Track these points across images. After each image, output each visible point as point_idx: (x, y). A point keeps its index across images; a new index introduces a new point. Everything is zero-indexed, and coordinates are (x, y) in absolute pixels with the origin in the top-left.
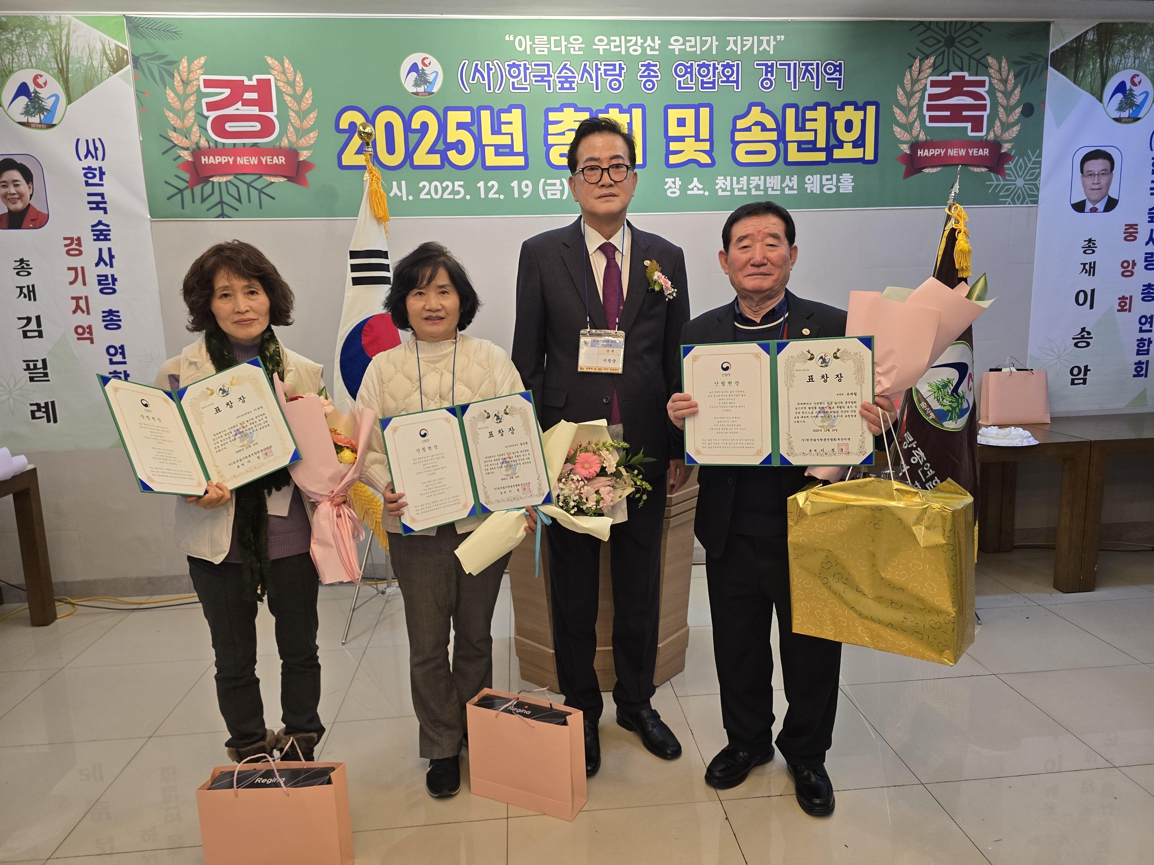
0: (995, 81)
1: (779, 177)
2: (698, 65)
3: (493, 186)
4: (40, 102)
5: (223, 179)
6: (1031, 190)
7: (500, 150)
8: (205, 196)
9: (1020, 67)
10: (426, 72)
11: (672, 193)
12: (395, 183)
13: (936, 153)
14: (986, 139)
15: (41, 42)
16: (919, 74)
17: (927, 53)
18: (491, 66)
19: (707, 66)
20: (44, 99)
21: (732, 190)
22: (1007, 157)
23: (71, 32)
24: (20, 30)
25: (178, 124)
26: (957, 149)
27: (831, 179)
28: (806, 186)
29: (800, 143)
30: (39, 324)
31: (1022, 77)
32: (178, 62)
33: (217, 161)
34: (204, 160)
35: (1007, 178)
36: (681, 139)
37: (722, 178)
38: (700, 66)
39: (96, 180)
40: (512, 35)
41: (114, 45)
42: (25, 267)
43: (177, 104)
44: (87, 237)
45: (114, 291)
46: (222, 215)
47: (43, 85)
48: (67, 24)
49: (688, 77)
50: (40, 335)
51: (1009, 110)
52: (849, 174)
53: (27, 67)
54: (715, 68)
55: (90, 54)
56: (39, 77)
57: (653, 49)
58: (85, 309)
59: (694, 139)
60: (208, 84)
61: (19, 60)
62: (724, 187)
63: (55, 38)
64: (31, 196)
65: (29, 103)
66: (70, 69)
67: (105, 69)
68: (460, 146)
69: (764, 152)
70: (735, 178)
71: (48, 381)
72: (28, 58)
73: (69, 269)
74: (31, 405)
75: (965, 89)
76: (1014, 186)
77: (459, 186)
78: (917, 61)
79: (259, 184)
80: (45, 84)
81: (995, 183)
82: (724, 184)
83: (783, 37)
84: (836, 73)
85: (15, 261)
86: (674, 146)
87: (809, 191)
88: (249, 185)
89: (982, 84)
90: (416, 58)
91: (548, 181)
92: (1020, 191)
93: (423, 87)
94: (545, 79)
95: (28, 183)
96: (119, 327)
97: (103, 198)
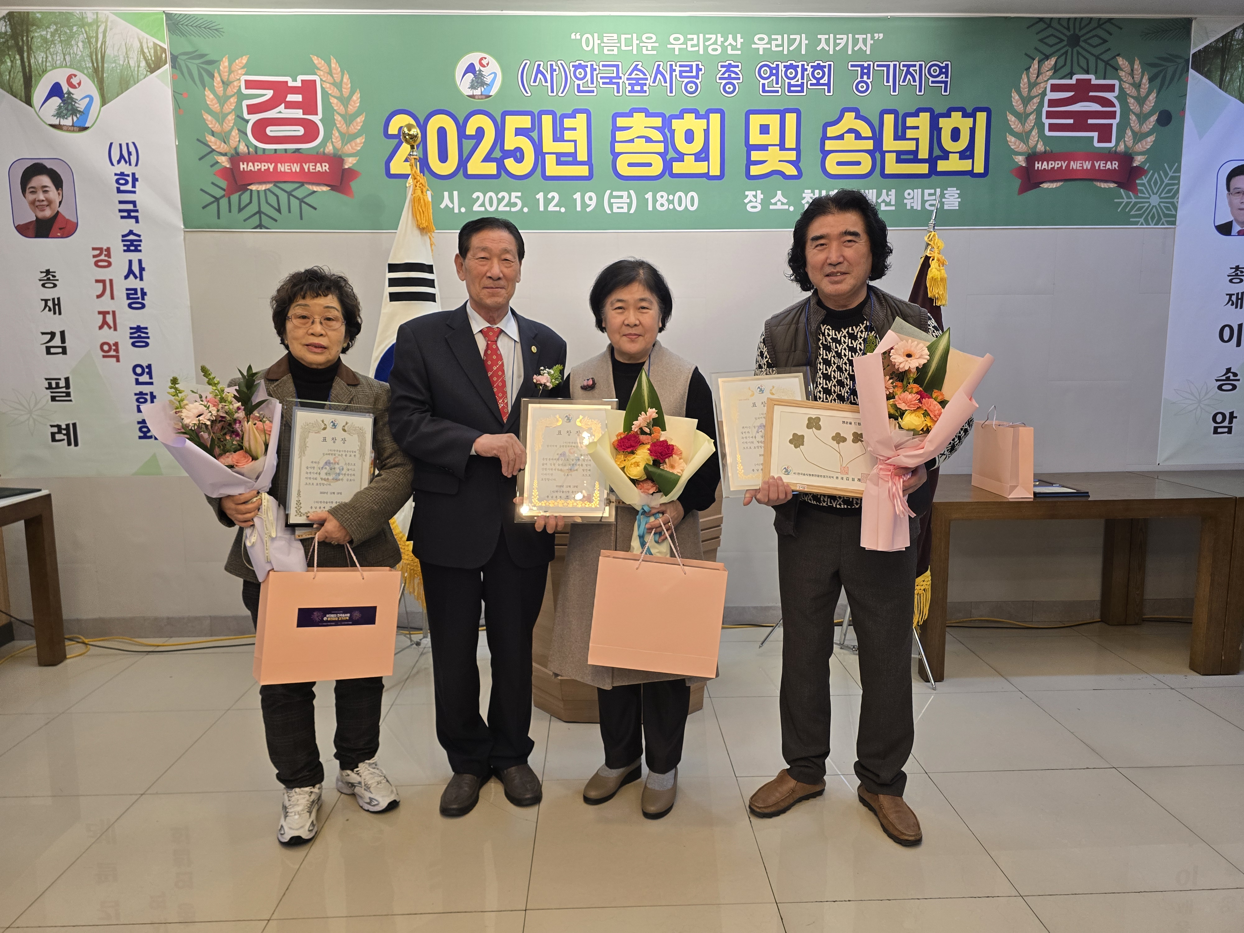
0: (1126, 86)
1: (875, 191)
2: (785, 66)
3: (553, 198)
4: (73, 103)
5: (262, 187)
6: (1168, 208)
7: (562, 159)
8: (242, 206)
9: (1155, 70)
10: (483, 73)
11: (752, 207)
12: (446, 194)
13: (1056, 166)
14: (1116, 151)
15: (77, 39)
16: (1037, 77)
17: (1048, 53)
18: (555, 67)
19: (795, 68)
20: (77, 100)
22: (1139, 171)
23: (108, 29)
24: (55, 27)
25: (216, 127)
26: (1081, 162)
27: (935, 194)
28: (905, 201)
29: (899, 153)
30: (63, 340)
31: (1159, 80)
32: (218, 61)
33: (256, 168)
34: (243, 166)
35: (1139, 195)
36: (764, 148)
37: (810, 191)
38: (787, 68)
39: (129, 187)
40: (579, 34)
41: (152, 44)
42: (51, 278)
43: (216, 106)
44: (118, 247)
45: (143, 306)
46: (260, 226)
47: (77, 86)
48: (104, 20)
49: (773, 80)
50: (64, 352)
51: (1142, 118)
52: (955, 189)
53: (61, 67)
54: (804, 70)
55: (126, 53)
56: (73, 77)
57: (734, 48)
58: (112, 324)
59: (778, 148)
60: (250, 85)
61: (53, 59)
63: (92, 35)
64: (60, 203)
65: (62, 105)
66: (105, 69)
67: (142, 69)
68: (518, 154)
69: (858, 163)
71: (71, 401)
72: (63, 57)
73: (97, 281)
74: (52, 426)
75: (1091, 94)
76: (1147, 205)
77: (516, 197)
78: (1036, 62)
79: (300, 193)
80: (79, 84)
81: (1126, 200)
83: (881, 35)
84: (942, 76)
85: (41, 272)
86: (756, 155)
87: (909, 207)
88: (290, 194)
89: (1111, 88)
90: (473, 58)
91: (615, 193)
92: (1154, 210)
93: (479, 89)
94: (614, 81)
95: (57, 189)
96: (147, 344)
97: (135, 206)
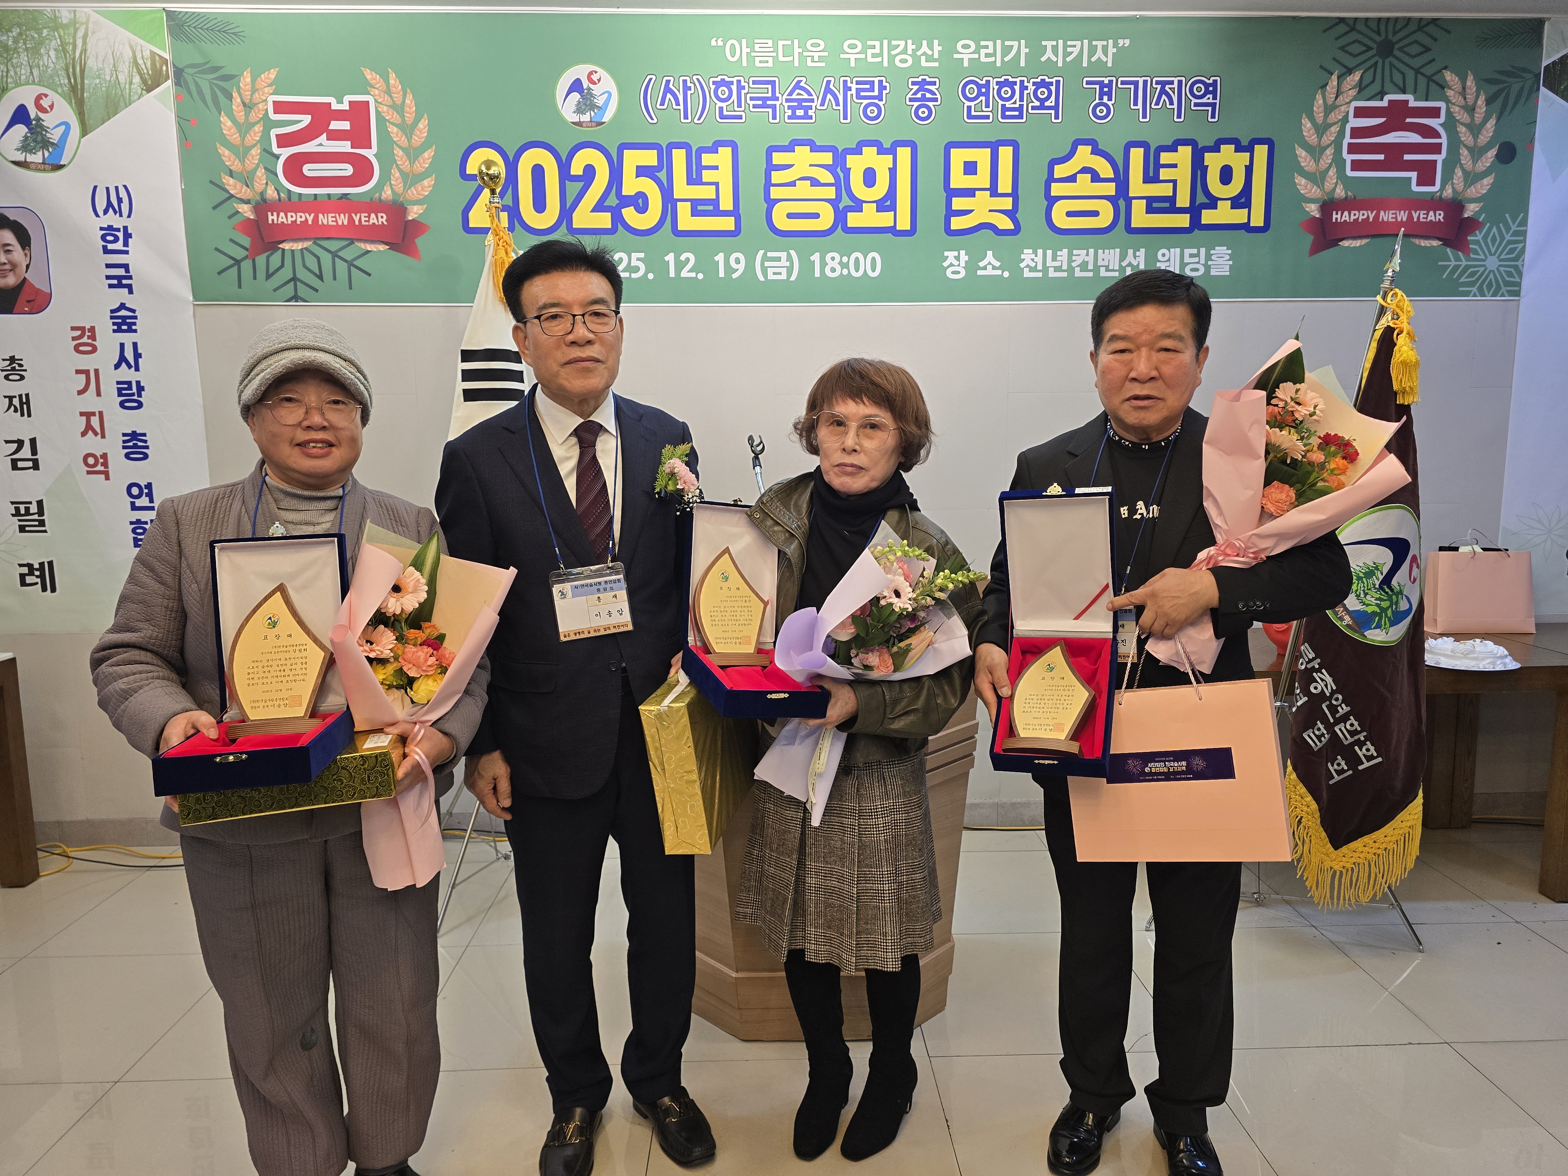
0: (1455, 109)
1: (1118, 250)
2: (998, 83)
3: (688, 260)
4: (44, 133)
5: (298, 246)
6: (1510, 274)
7: (698, 208)
8: (271, 271)
9: (1495, 88)
10: (593, 92)
11: (953, 273)
13: (1361, 217)
14: (1440, 196)
15: (48, 46)
16: (1336, 98)
17: (1350, 66)
18: (689, 84)
19: (1012, 85)
20: (49, 128)
21: (1045, 269)
22: (1472, 224)
23: (90, 34)
24: (18, 30)
25: (236, 166)
26: (1394, 212)
27: (1198, 255)
29: (1150, 200)
30: (34, 451)
31: (1499, 103)
32: (237, 76)
33: (290, 219)
34: (272, 218)
35: (1472, 256)
36: (970, 193)
37: (1031, 251)
38: (1001, 85)
39: (119, 246)
40: (721, 39)
41: (148, 52)
42: (17, 368)
43: (235, 136)
44: (105, 327)
45: (140, 405)
46: (295, 298)
47: (49, 109)
48: (84, 21)
49: (981, 101)
50: (36, 466)
51: (1477, 153)
52: (1225, 248)
53: (27, 83)
54: (1023, 88)
55: (114, 65)
56: (43, 97)
57: (930, 59)
58: (98, 429)
59: (989, 192)
60: (279, 107)
61: (16, 73)
62: (1033, 265)
63: (68, 41)
64: (28, 266)
65: (29, 135)
66: (86, 86)
67: (136, 86)
68: (640, 201)
69: (1095, 214)
70: (1049, 252)
71: (45, 531)
72: (29, 71)
73: (78, 372)
74: (21, 565)
75: (1408, 120)
76: (1482, 269)
77: (638, 259)
78: (1334, 77)
79: (348, 254)
80: (52, 107)
81: (1453, 263)
82: (1033, 260)
83: (1127, 42)
84: (1208, 96)
85: (4, 360)
86: (958, 203)
88: (335, 255)
89: (1434, 113)
90: (580, 71)
91: (769, 254)
92: (1491, 276)
93: (588, 114)
94: (769, 102)
95: (23, 249)
96: (146, 456)
97: (127, 271)
